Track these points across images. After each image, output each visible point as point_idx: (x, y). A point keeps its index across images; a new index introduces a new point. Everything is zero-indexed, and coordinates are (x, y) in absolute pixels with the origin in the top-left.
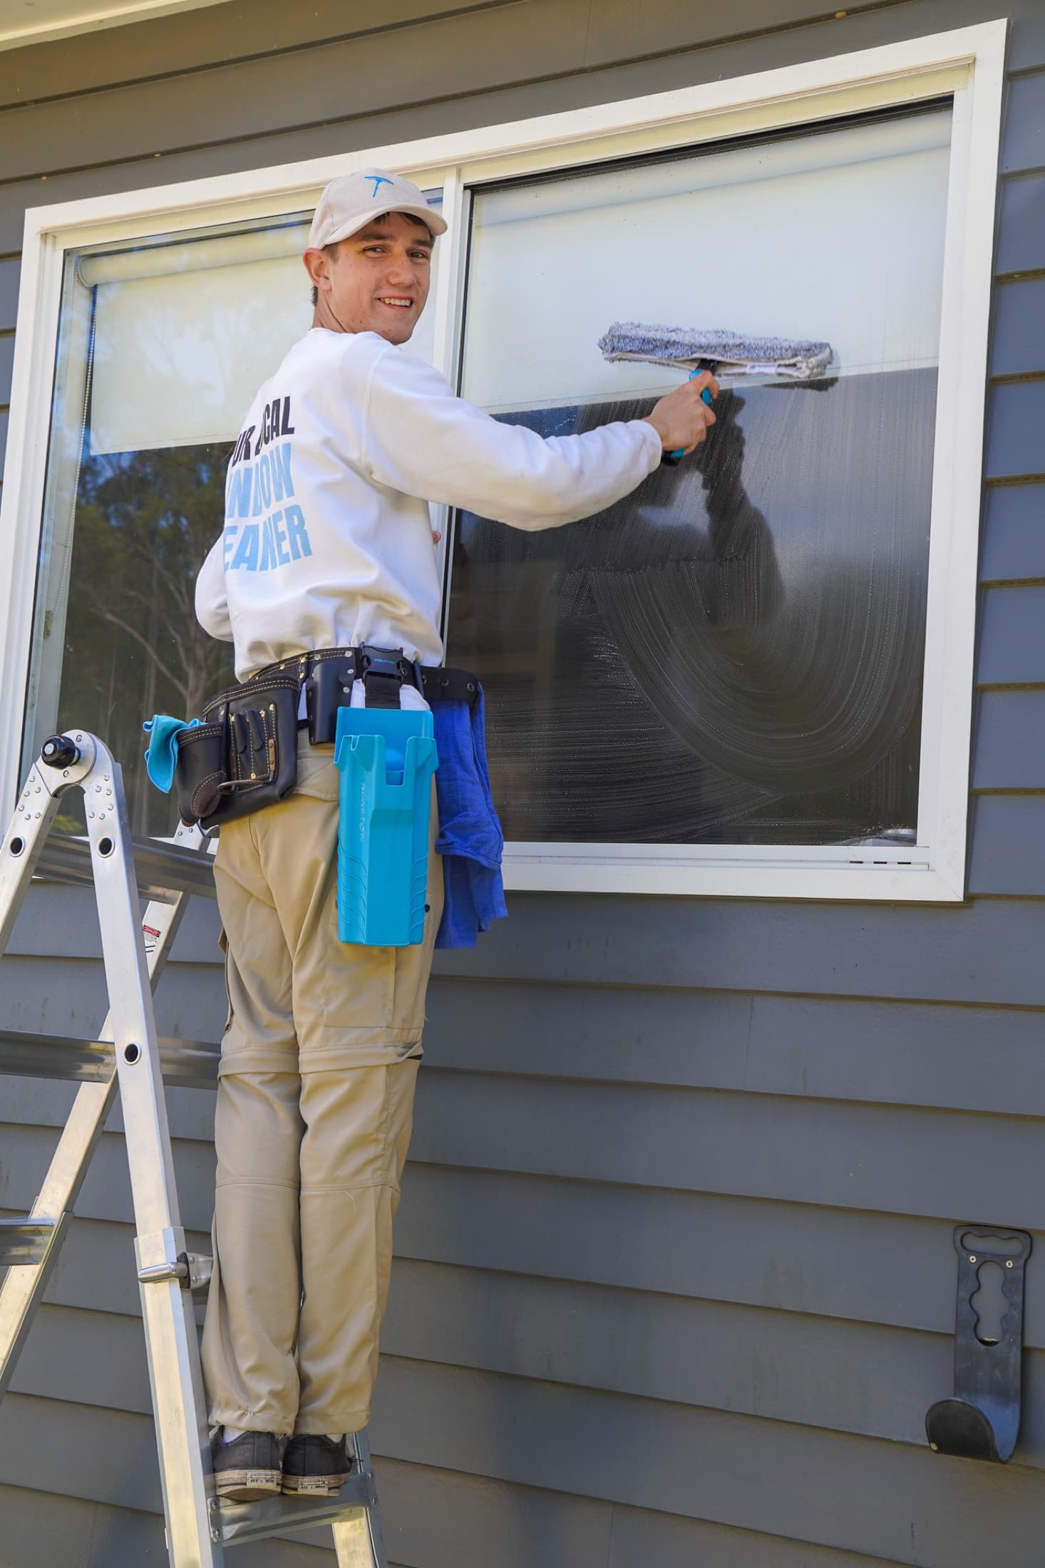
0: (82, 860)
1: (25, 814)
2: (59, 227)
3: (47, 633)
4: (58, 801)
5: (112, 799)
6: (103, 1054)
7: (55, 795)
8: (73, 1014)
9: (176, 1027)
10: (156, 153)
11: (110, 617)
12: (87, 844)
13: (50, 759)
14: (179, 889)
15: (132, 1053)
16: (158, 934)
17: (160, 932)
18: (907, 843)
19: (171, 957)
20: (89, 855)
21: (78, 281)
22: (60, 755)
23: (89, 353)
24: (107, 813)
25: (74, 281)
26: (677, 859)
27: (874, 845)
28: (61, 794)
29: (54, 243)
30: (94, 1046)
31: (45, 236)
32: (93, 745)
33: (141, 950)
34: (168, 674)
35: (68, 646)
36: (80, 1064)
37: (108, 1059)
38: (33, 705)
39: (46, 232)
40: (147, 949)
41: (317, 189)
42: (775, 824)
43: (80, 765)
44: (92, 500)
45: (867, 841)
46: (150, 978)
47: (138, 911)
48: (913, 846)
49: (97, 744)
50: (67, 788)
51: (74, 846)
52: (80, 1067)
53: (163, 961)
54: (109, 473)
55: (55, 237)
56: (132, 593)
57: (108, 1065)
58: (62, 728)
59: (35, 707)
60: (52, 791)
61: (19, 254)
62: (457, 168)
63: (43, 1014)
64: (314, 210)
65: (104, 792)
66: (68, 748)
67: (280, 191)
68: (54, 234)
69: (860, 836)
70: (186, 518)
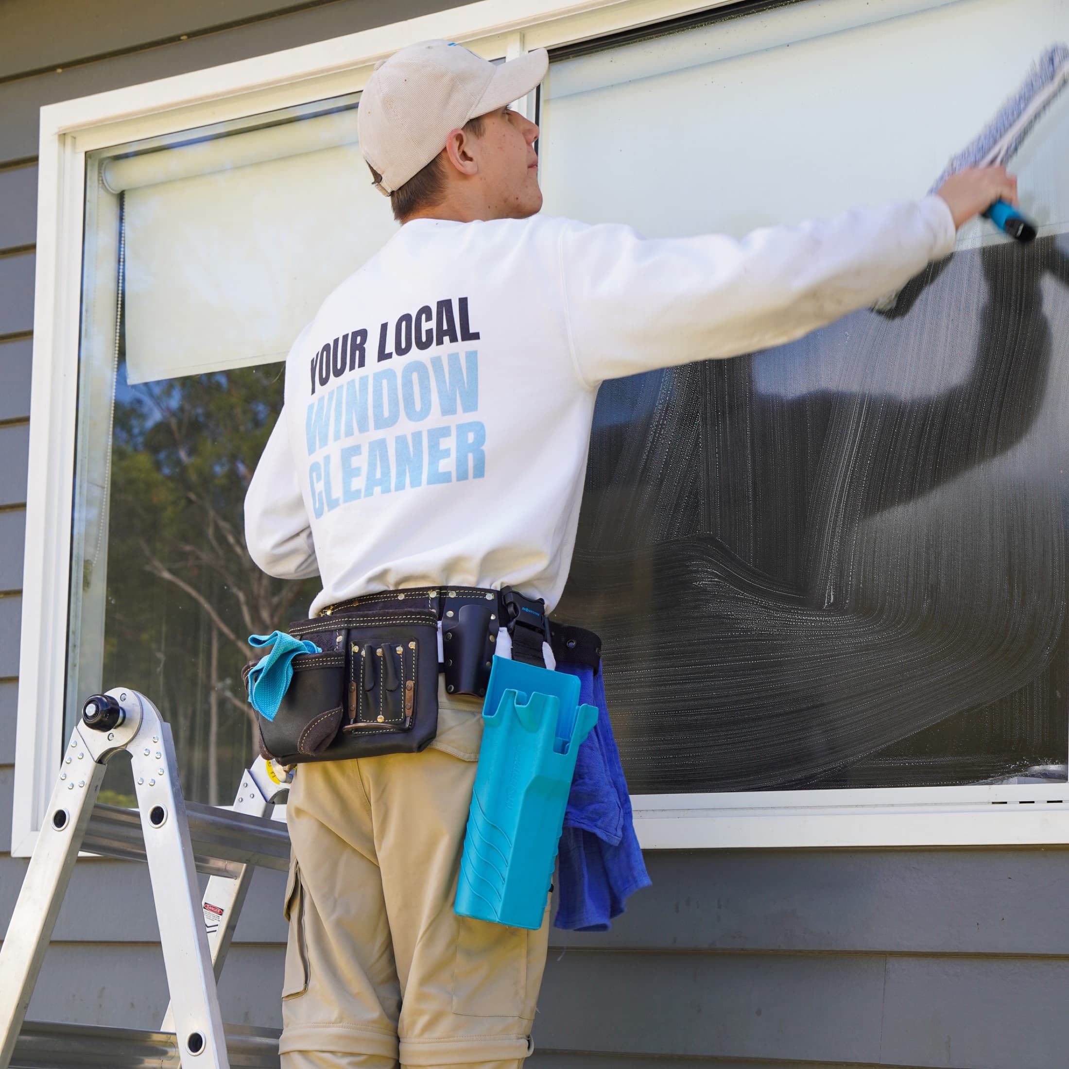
0: (133, 833)
1: (67, 784)
2: (78, 126)
3: (87, 583)
4: (103, 768)
5: (163, 763)
6: (165, 1046)
7: (100, 761)
8: (132, 1005)
9: (246, 1014)
10: (182, 35)
11: (166, 575)
12: (137, 815)
13: (92, 721)
14: (240, 860)
15: (196, 1043)
16: (221, 912)
17: (222, 910)
18: (1058, 780)
19: (237, 937)
20: (139, 827)
21: (102, 187)
22: (102, 717)
23: (119, 261)
24: (158, 779)
25: (99, 187)
26: (795, 807)
27: (1019, 783)
28: (105, 760)
29: (74, 145)
30: (156, 1037)
31: (63, 136)
32: (138, 704)
33: (202, 929)
34: (232, 636)
35: (110, 598)
36: (142, 1058)
37: (171, 1052)
38: (75, 666)
39: (64, 132)
40: (208, 930)
41: (365, 67)
42: (905, 764)
43: (126, 726)
44: (140, 447)
45: (1011, 780)
46: (213, 961)
47: (198, 888)
48: (1065, 782)
49: (143, 702)
50: (112, 753)
51: (124, 818)
52: (142, 1062)
53: (227, 943)
54: (156, 416)
55: (75, 138)
56: (188, 548)
57: (172, 1058)
58: (106, 688)
59: (77, 668)
60: (96, 758)
61: (35, 159)
62: (521, 33)
63: (101, 1006)
64: (362, 91)
65: (153, 755)
66: (112, 708)
67: (322, 71)
68: (74, 135)
69: (1003, 774)
70: (243, 462)
